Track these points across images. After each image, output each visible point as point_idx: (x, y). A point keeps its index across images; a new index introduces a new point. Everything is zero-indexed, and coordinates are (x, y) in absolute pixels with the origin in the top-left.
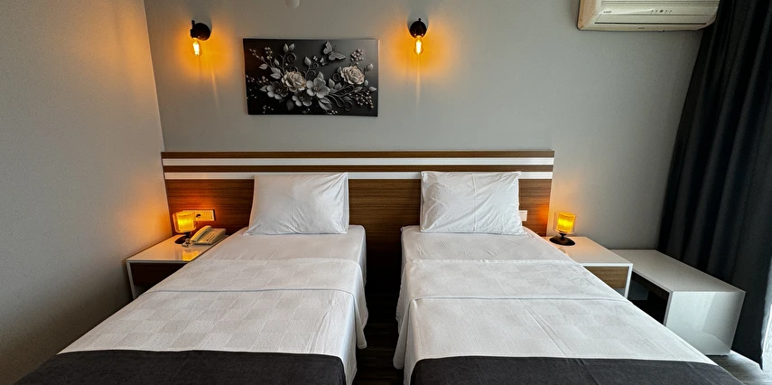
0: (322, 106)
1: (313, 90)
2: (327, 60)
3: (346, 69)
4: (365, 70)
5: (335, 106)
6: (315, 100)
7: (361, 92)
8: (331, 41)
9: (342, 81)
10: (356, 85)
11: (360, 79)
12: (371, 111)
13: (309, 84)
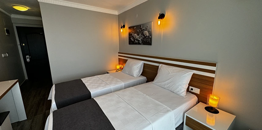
0: (140, 42)
1: (139, 38)
2: (142, 30)
3: (145, 32)
4: (149, 32)
5: (142, 43)
6: (139, 40)
7: (148, 38)
8: (142, 25)
9: (144, 35)
10: (147, 36)
11: (148, 34)
12: (150, 43)
13: (138, 37)
